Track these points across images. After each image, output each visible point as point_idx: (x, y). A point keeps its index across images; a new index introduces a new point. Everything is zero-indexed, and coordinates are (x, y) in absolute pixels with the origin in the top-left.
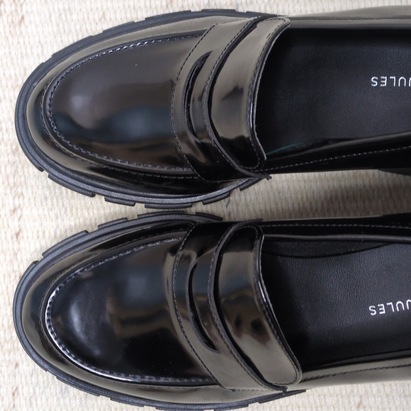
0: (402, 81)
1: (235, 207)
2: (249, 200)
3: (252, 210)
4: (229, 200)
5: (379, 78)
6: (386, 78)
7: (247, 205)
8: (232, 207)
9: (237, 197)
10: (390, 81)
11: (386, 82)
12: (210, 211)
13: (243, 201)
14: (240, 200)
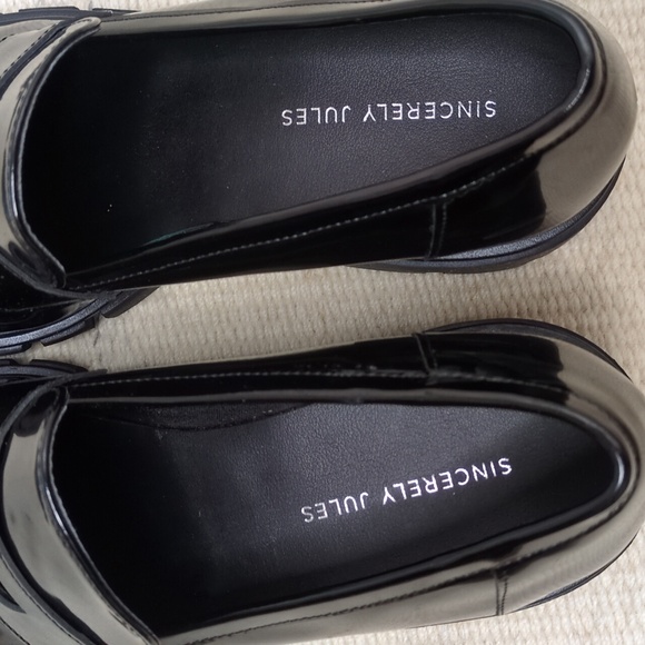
0: (331, 113)
1: (108, 345)
2: (130, 330)
3: (136, 347)
4: (98, 333)
5: (295, 112)
6: (305, 110)
7: (128, 340)
8: (104, 345)
9: (110, 327)
10: (312, 115)
11: (305, 117)
12: (67, 354)
13: (121, 333)
14: (117, 331)
